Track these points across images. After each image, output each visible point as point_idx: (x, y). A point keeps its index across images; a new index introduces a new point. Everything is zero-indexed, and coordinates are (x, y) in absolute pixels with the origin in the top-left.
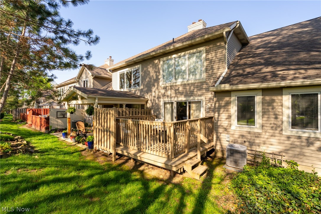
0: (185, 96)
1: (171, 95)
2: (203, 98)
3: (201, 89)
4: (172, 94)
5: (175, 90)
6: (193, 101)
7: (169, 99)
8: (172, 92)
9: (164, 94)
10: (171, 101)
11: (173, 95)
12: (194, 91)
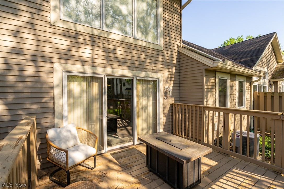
0: (130, 68)
1: (92, 58)
2: (159, 75)
3: (155, 62)
4: (96, 56)
5: (106, 51)
6: (146, 79)
7: (88, 69)
8: (96, 52)
9: (69, 50)
10: (94, 73)
11: (100, 60)
12: (145, 62)
